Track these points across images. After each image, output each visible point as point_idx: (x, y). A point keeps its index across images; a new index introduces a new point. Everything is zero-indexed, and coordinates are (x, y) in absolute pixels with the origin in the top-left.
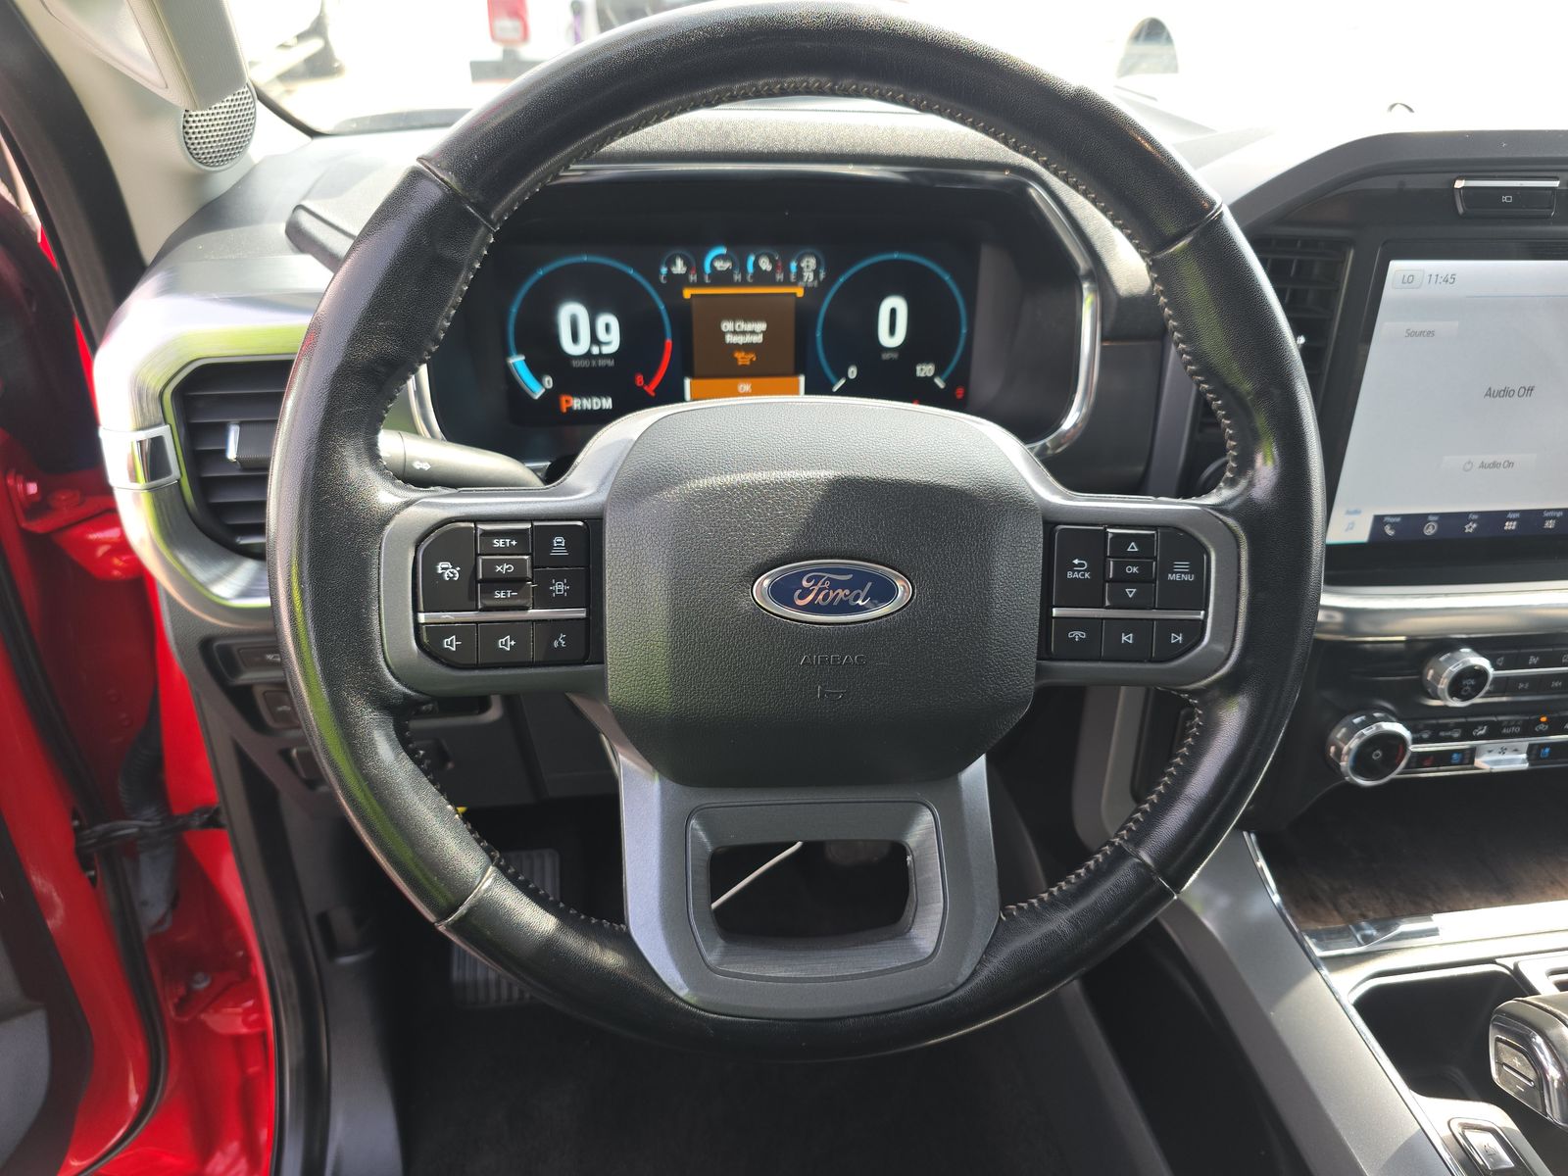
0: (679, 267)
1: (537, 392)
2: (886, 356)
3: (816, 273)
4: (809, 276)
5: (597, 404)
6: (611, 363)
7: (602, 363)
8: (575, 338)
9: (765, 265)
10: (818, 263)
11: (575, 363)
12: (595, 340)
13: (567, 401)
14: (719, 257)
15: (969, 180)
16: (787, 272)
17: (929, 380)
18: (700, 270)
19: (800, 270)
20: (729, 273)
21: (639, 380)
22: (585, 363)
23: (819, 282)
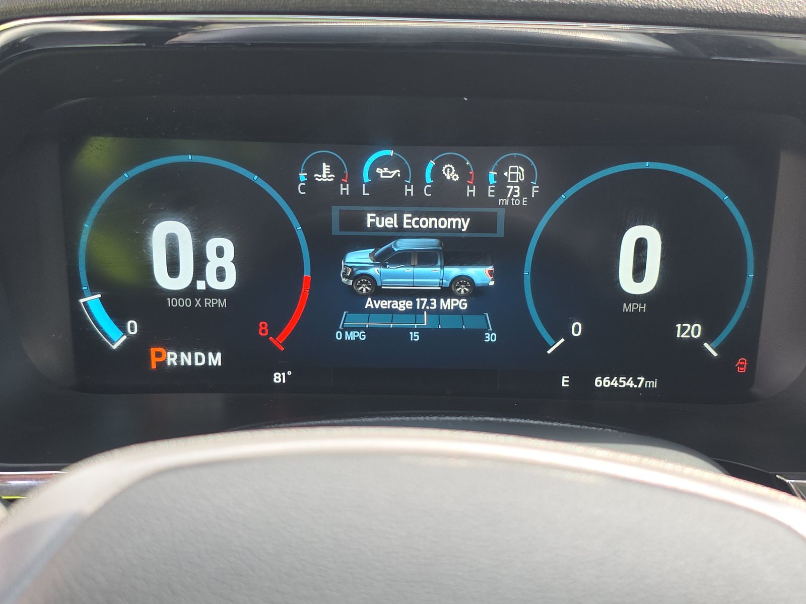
0: (325, 174)
1: (117, 339)
2: (627, 308)
3: (525, 188)
4: (515, 190)
5: (200, 360)
6: (223, 303)
7: (210, 303)
8: (173, 269)
9: (451, 175)
10: (529, 173)
11: (170, 302)
12: (199, 272)
13: (158, 355)
14: (380, 163)
15: (768, 51)
16: (482, 184)
17: (694, 345)
18: (355, 179)
19: (502, 182)
20: (397, 183)
21: (263, 328)
22: (186, 303)
23: (530, 199)
